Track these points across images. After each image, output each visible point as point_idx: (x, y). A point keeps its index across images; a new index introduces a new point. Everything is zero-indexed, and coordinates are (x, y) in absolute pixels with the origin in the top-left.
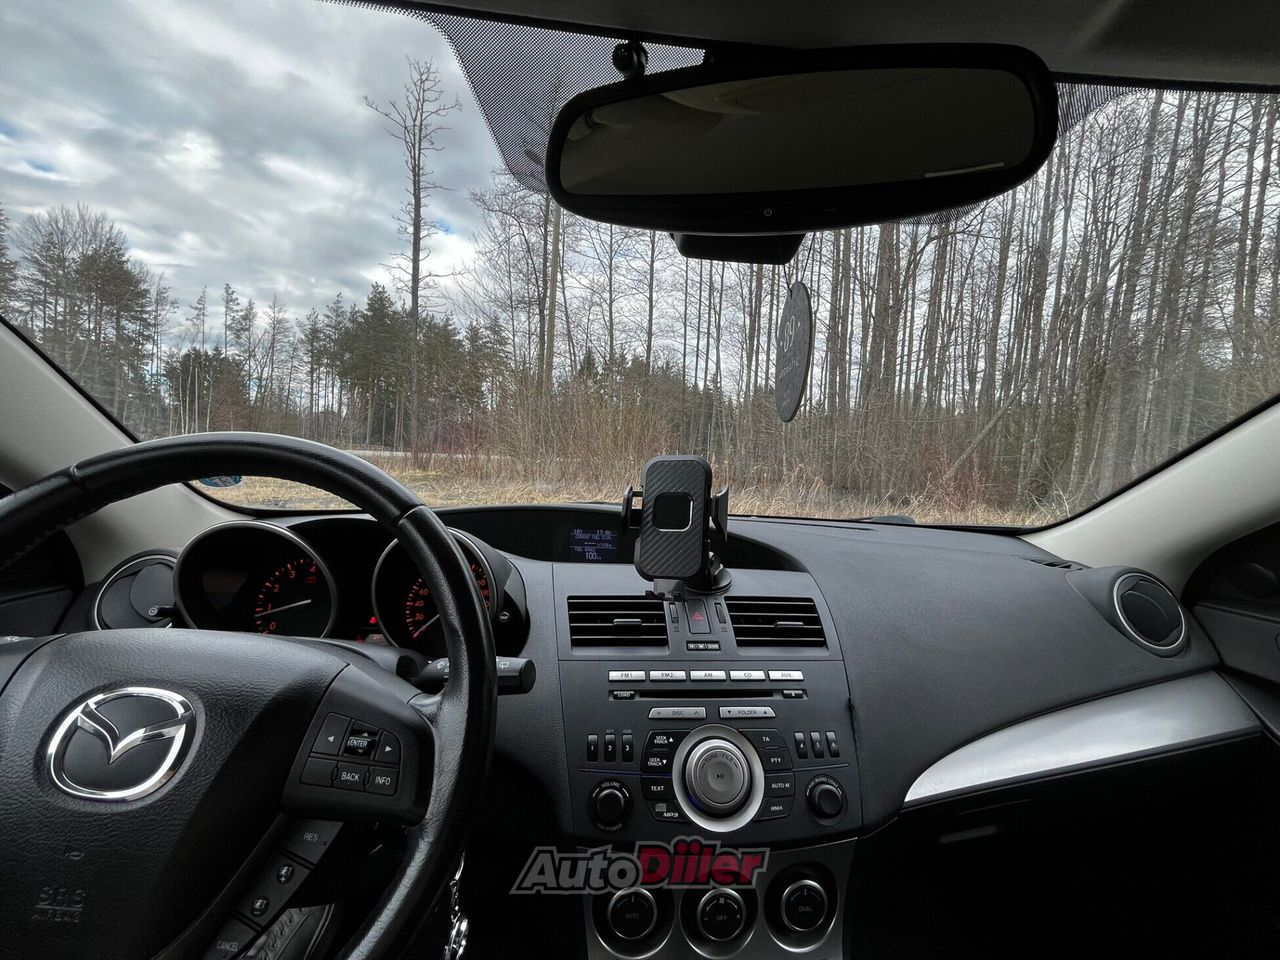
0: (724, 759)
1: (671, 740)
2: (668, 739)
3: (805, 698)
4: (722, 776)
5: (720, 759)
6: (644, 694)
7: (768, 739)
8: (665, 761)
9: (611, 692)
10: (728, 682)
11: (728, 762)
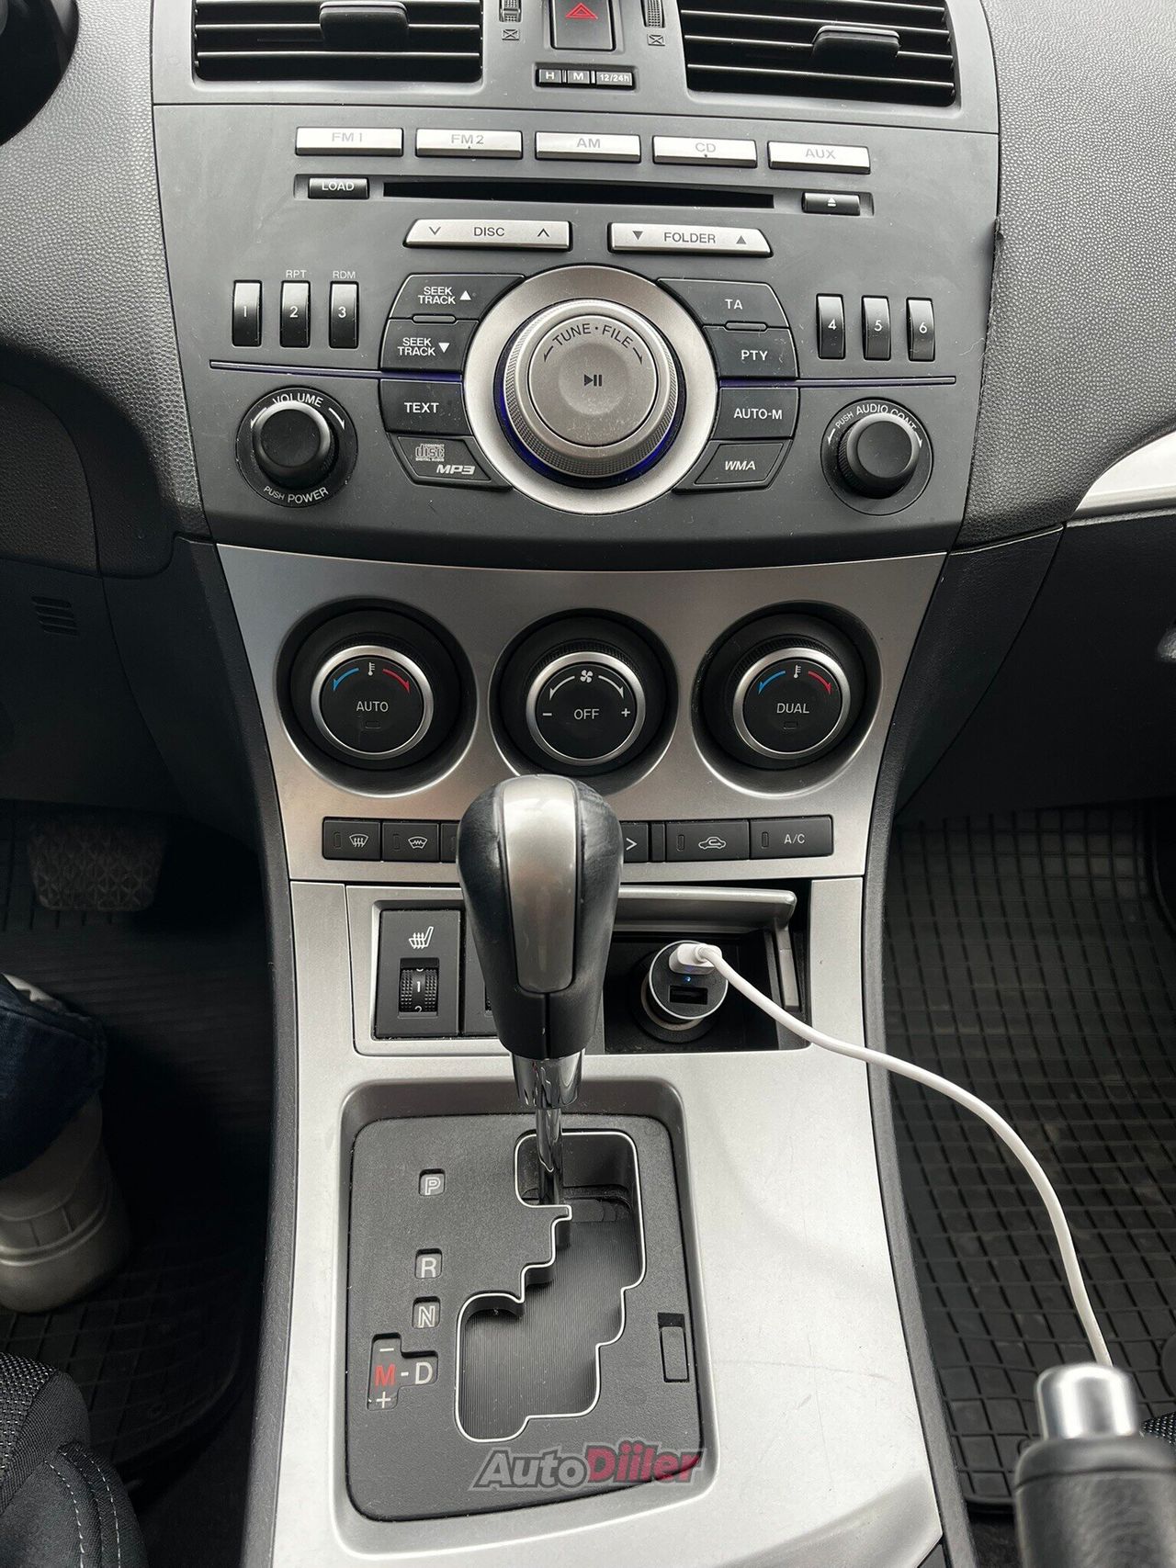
0: (607, 339)
1: (465, 297)
2: (457, 293)
3: (865, 213)
4: (598, 380)
5: (596, 337)
6: (396, 187)
7: (738, 305)
8: (444, 346)
9: (302, 179)
10: (646, 164)
11: (617, 346)
